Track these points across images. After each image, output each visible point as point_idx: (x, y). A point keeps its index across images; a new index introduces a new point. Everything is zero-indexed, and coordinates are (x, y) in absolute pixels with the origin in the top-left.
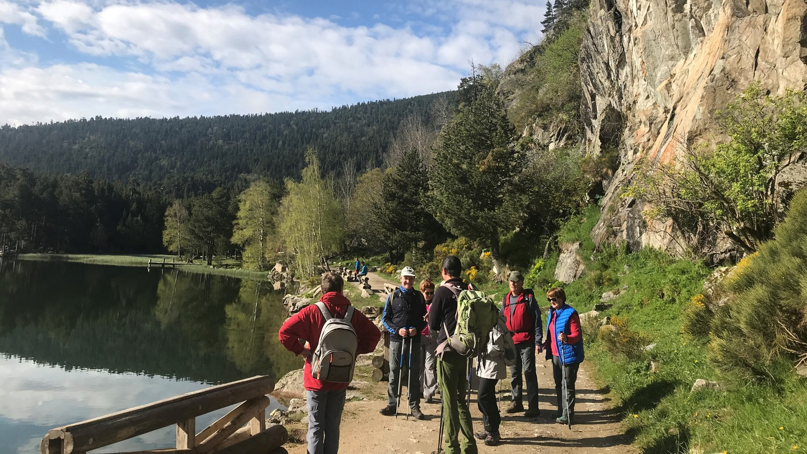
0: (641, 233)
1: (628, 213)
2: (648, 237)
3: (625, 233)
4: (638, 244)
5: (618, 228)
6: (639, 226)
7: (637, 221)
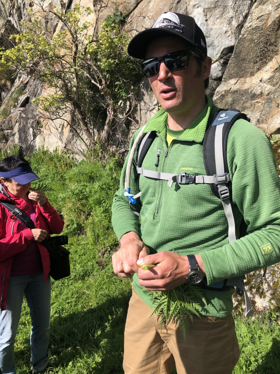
0: (35, 136)
1: (20, 113)
2: (43, 139)
3: (17, 136)
4: (31, 148)
5: (10, 131)
6: (32, 127)
7: (31, 121)
